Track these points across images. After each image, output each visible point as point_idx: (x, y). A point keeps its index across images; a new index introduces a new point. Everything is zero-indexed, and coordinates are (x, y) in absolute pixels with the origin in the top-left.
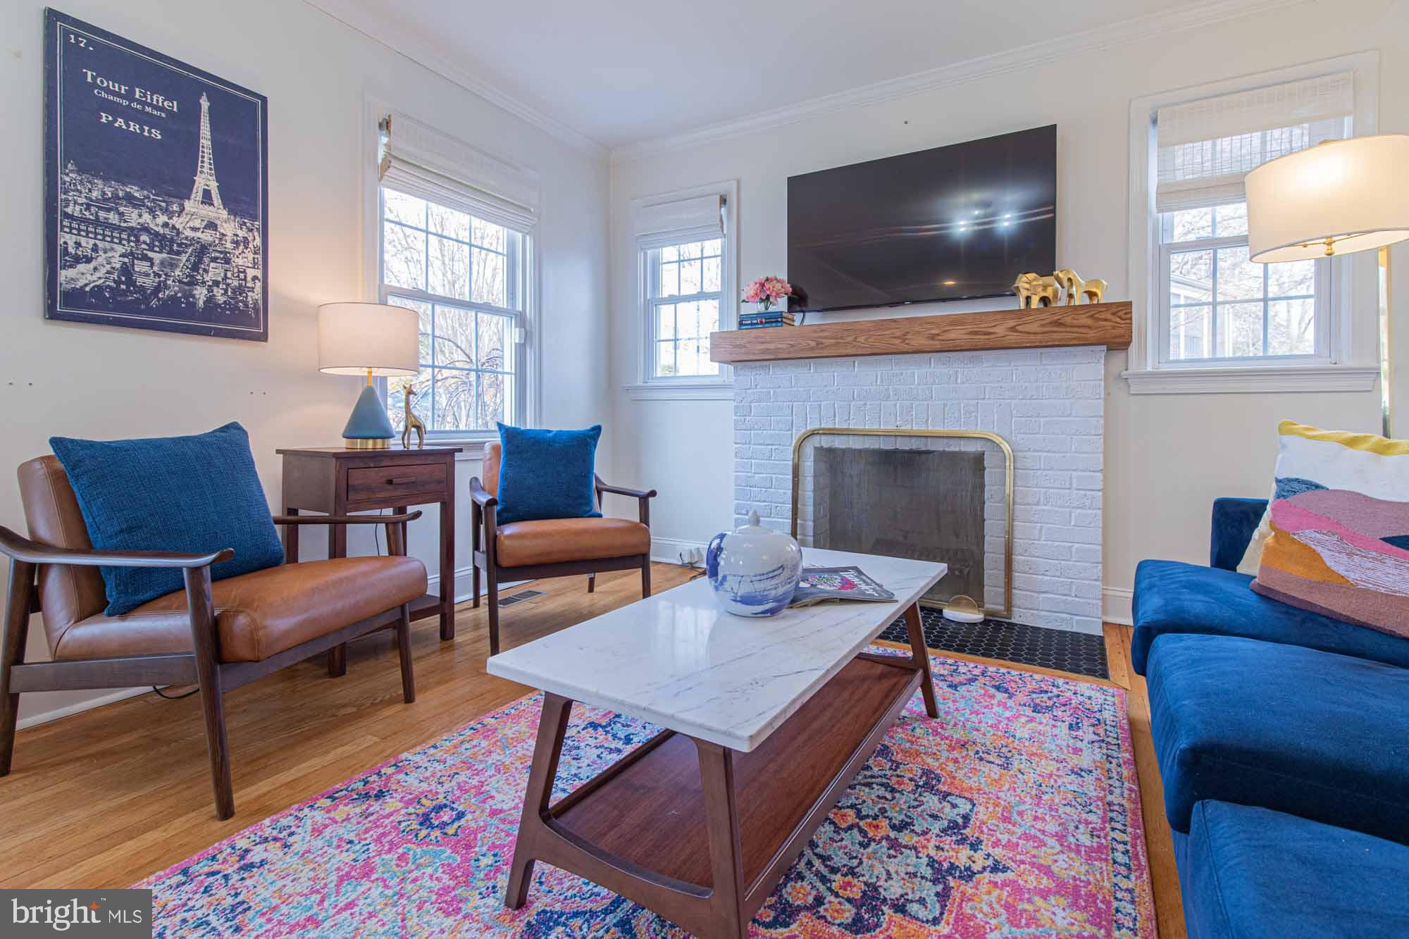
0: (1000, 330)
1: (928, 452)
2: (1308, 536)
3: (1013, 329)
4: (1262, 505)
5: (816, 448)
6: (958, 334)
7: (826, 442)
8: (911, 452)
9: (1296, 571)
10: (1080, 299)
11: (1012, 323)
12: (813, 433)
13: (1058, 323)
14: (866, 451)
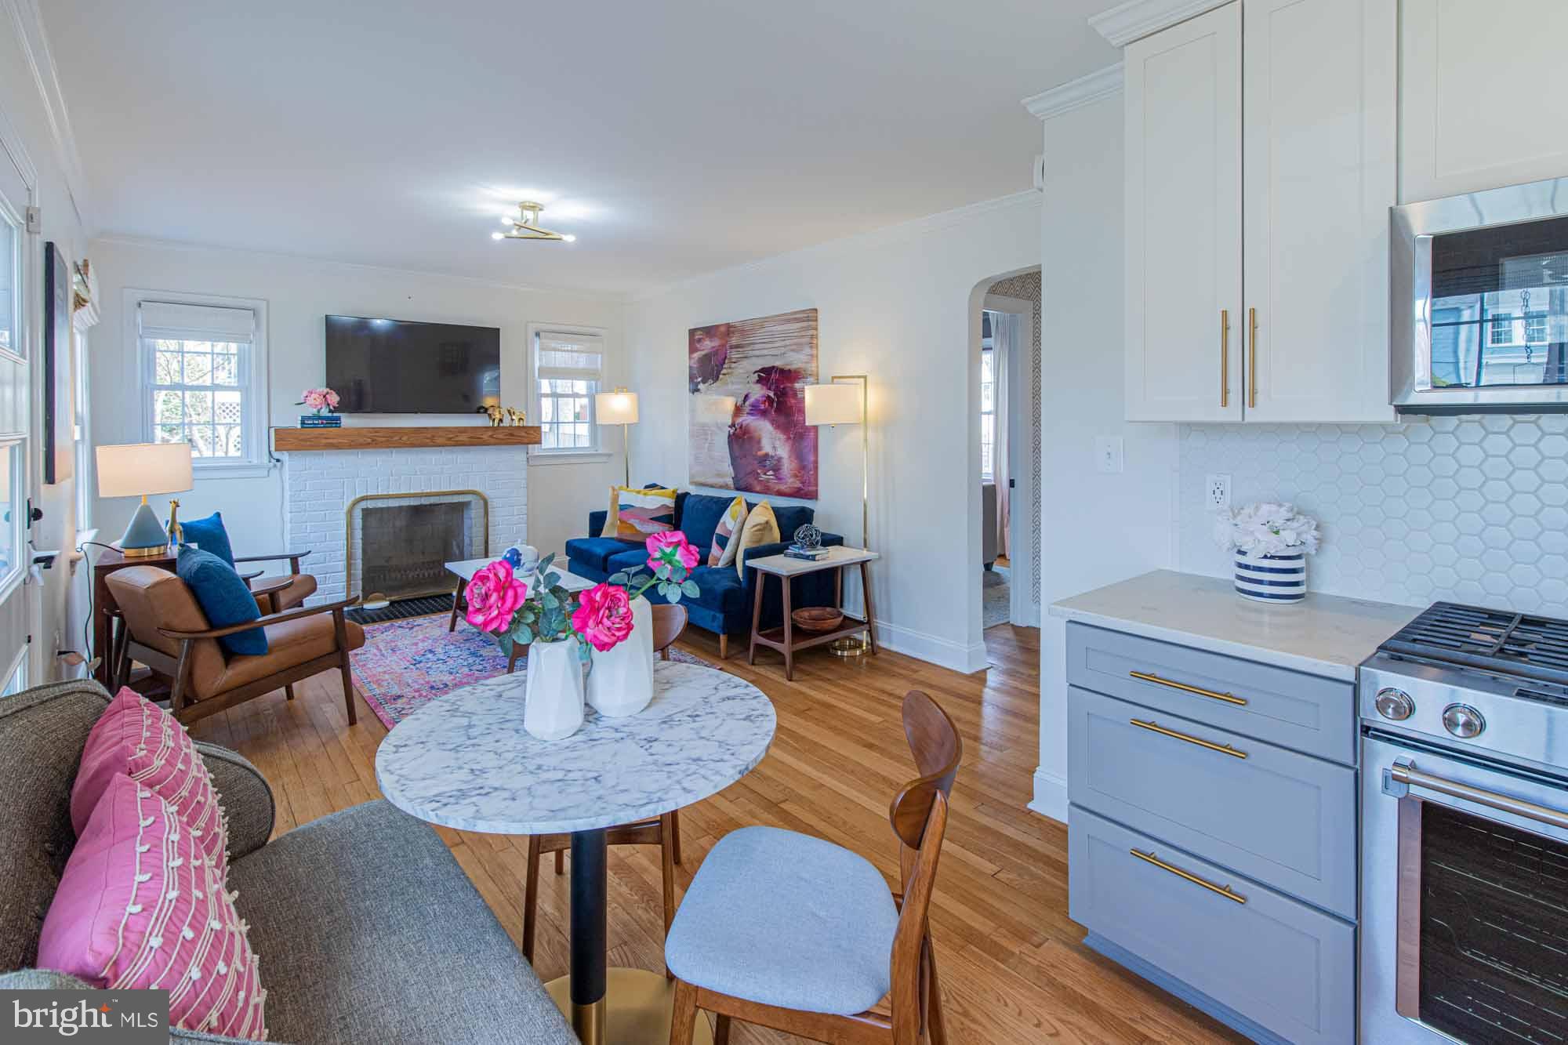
0: (485, 437)
1: (441, 504)
2: (632, 521)
3: (491, 436)
4: (606, 512)
5: (363, 510)
6: (463, 438)
7: (370, 504)
8: (431, 505)
9: (628, 532)
10: (516, 423)
11: (490, 434)
12: (363, 499)
13: (512, 435)
14: (400, 508)
